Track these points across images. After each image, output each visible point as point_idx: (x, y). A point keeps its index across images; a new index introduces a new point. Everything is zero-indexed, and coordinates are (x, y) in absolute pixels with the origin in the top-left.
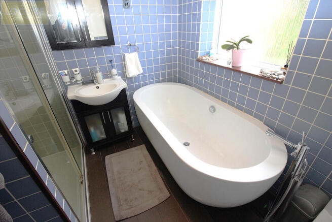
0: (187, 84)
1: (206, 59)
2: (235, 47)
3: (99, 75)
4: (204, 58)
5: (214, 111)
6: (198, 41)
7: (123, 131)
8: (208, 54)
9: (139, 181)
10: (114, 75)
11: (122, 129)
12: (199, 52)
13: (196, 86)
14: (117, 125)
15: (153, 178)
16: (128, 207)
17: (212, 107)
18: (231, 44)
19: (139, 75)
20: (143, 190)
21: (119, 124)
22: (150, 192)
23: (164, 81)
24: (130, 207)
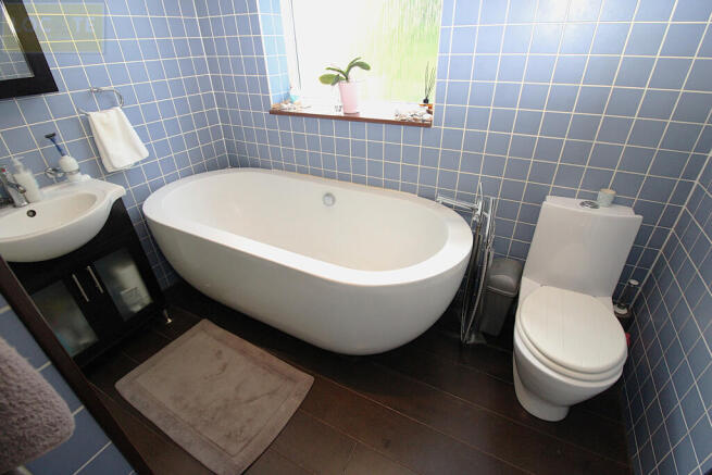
0: (255, 165)
1: (286, 107)
2: (342, 79)
3: (26, 178)
4: (285, 106)
5: (334, 200)
6: (263, 72)
7: (138, 308)
8: (287, 98)
9: (237, 389)
10: (71, 173)
11: (135, 304)
12: (271, 95)
13: (279, 167)
14: (119, 296)
15: (264, 368)
16: (242, 444)
17: (328, 195)
18: (336, 73)
19: (137, 164)
20: (256, 398)
21: (122, 293)
22: (272, 393)
23: (201, 170)
24: (246, 442)
